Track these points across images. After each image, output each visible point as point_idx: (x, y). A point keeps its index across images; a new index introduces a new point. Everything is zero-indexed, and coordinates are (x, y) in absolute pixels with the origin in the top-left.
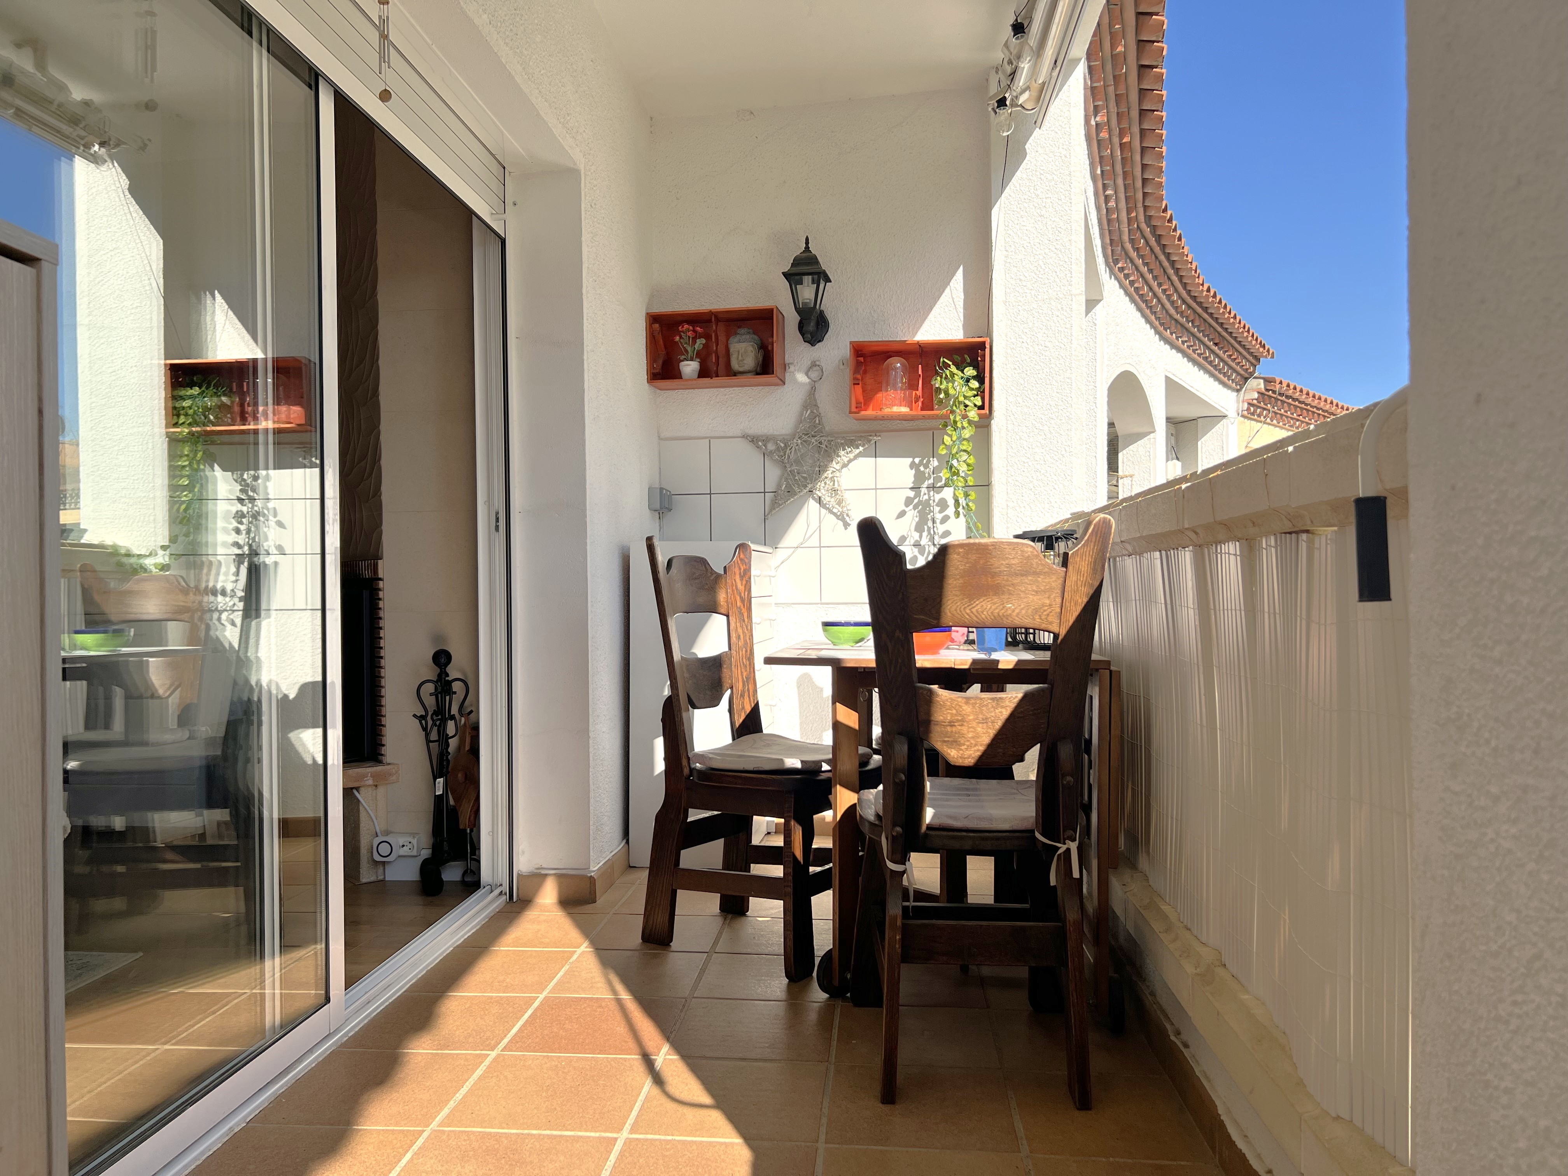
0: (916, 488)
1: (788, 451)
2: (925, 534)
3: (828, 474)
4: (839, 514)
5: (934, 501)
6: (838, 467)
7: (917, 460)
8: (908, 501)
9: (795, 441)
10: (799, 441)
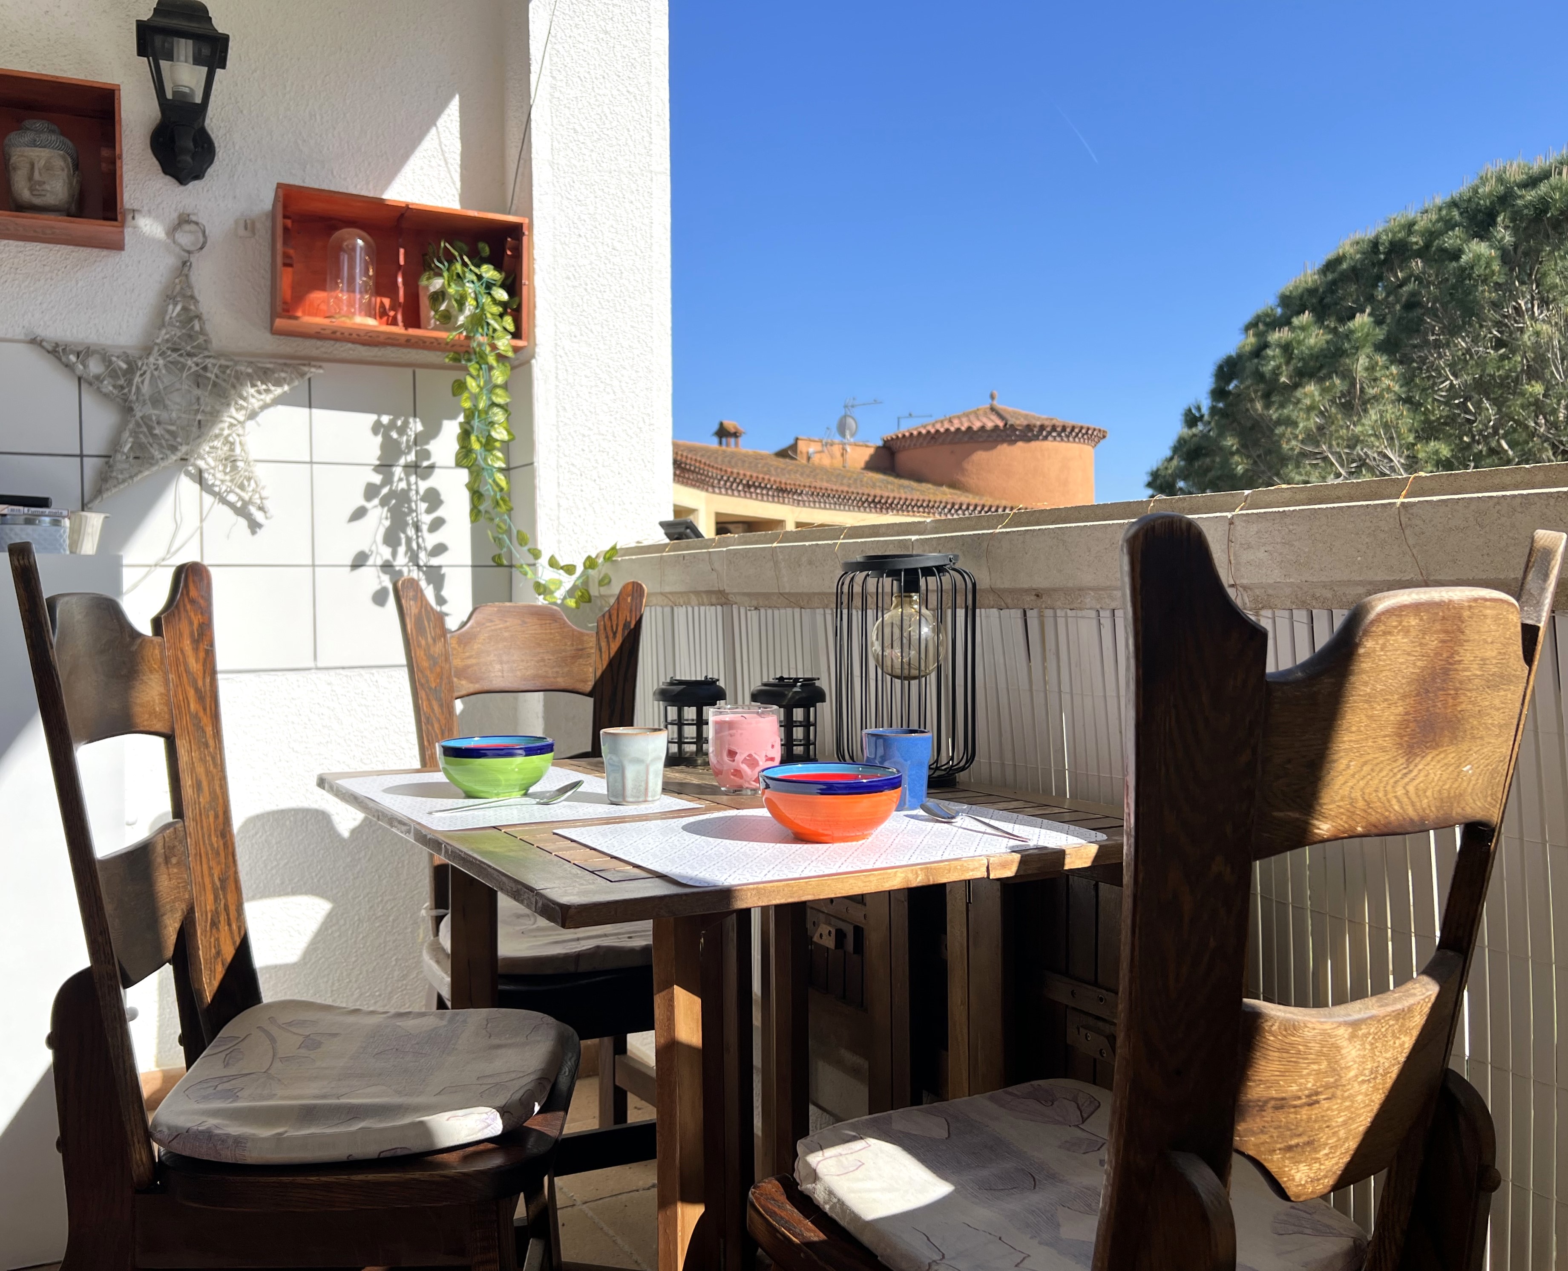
0: (384, 467)
1: (137, 379)
2: (402, 549)
3: (223, 426)
4: (239, 504)
5: (417, 492)
6: (241, 416)
7: (385, 419)
8: (371, 491)
9: (152, 359)
10: (161, 362)
